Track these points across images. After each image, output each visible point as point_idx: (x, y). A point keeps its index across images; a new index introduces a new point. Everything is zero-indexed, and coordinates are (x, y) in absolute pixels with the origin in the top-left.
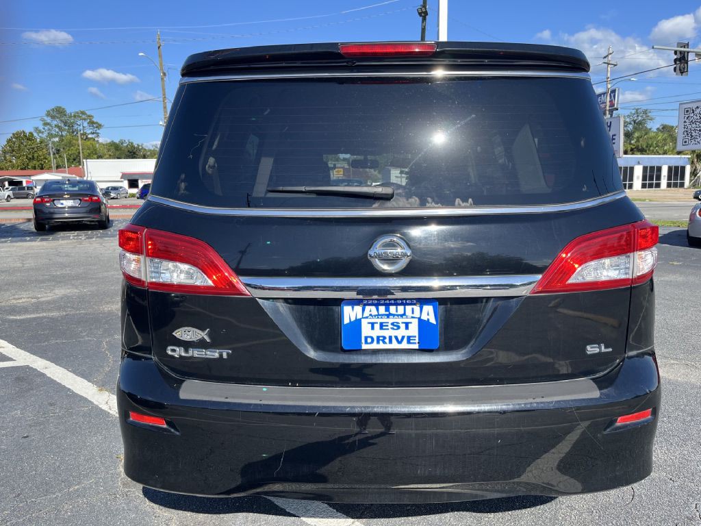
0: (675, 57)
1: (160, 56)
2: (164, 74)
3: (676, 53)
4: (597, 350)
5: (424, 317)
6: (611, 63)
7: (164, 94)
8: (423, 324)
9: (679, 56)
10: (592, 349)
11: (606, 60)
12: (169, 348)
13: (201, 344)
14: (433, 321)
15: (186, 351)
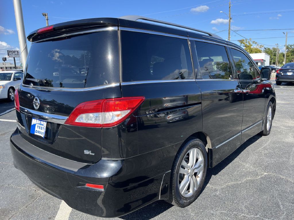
1: (230, 11)
2: (231, 19)
4: (88, 153)
7: (230, 27)
10: (86, 152)
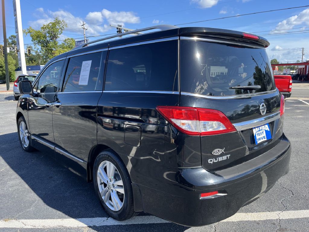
0: (117, 30)
3: (117, 28)
5: (266, 129)
6: (85, 28)
8: (266, 131)
9: (118, 30)
11: (83, 27)
12: (209, 160)
13: (222, 155)
14: (269, 130)
15: (216, 159)
